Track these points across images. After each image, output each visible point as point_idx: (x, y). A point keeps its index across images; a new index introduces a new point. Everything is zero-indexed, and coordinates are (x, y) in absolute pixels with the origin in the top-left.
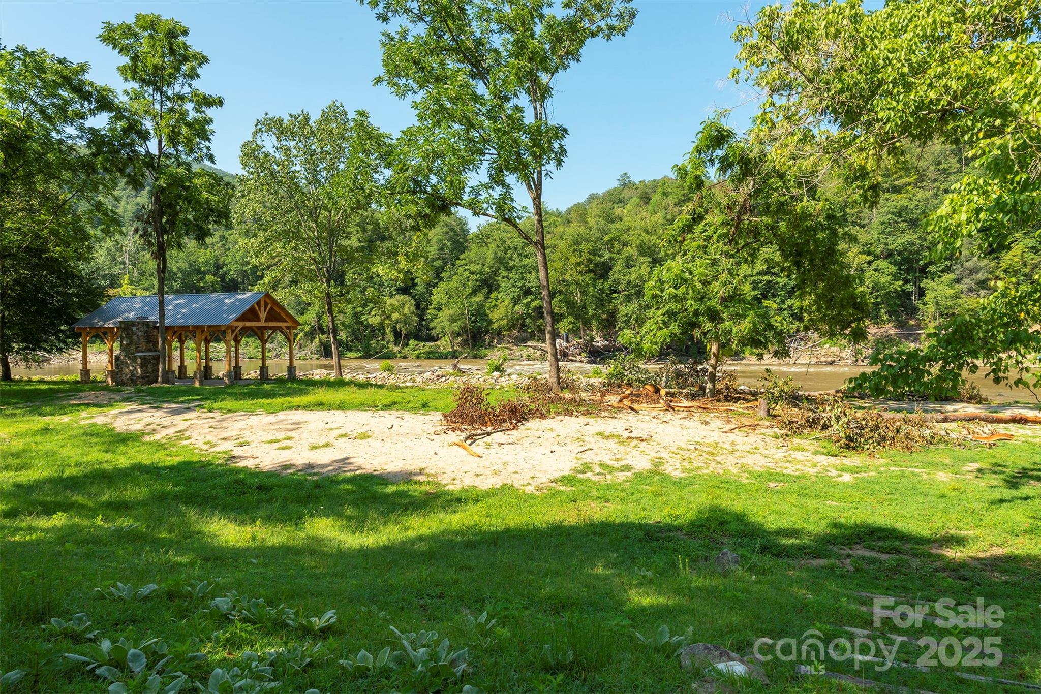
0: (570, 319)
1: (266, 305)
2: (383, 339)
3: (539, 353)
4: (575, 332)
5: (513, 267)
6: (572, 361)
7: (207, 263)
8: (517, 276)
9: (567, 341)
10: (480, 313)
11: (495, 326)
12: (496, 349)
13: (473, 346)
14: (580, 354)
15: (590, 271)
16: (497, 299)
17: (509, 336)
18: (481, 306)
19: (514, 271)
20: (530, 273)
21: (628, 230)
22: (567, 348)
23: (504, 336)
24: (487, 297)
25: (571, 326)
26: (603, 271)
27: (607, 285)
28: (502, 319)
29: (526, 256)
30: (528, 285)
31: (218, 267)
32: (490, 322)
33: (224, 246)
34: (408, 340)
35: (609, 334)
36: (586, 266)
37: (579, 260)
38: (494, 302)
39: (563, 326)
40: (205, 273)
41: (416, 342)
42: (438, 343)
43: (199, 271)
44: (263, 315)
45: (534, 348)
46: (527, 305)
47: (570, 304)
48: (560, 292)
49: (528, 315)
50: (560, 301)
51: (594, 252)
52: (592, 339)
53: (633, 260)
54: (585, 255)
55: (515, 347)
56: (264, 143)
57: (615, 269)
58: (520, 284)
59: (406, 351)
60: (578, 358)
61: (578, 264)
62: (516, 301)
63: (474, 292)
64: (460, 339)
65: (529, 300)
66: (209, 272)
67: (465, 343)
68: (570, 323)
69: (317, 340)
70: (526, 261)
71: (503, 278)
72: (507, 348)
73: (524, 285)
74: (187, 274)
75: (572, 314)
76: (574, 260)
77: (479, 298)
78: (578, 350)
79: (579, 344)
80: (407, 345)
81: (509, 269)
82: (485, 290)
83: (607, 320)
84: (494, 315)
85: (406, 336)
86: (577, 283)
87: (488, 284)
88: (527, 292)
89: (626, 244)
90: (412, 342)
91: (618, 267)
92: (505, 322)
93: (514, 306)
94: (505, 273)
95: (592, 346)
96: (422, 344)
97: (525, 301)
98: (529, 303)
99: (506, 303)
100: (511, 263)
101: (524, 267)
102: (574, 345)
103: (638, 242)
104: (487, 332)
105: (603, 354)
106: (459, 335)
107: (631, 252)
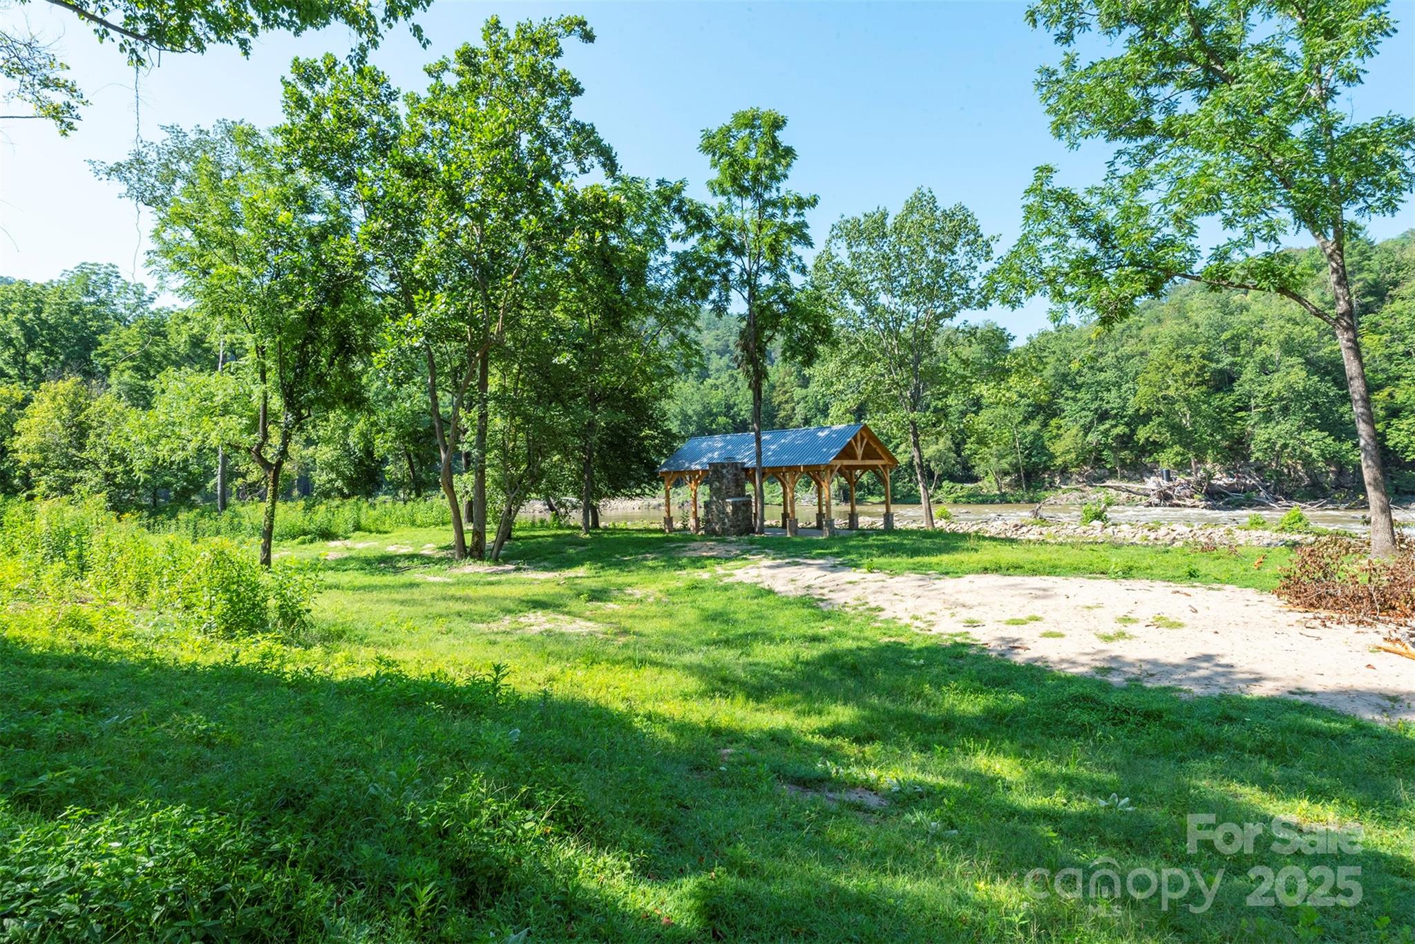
0: (1177, 448)
1: (862, 439)
2: (910, 481)
3: (1124, 495)
4: (1182, 466)
5: (1081, 386)
6: (1178, 505)
7: (718, 405)
8: (1089, 396)
9: (1169, 479)
10: (1037, 447)
11: (1059, 461)
12: (1060, 492)
13: (1028, 488)
14: (1192, 497)
15: (1203, 383)
16: (1059, 427)
17: (1080, 474)
18: (1037, 436)
19: (1083, 389)
20: (1109, 390)
21: (1261, 322)
22: (1170, 488)
23: (1071, 474)
24: (1045, 425)
25: (1179, 458)
26: (1225, 380)
27: (1229, 399)
28: (1068, 452)
29: (1101, 370)
30: (1105, 406)
31: (729, 407)
32: (1052, 457)
33: (733, 385)
34: (941, 482)
35: (1235, 467)
36: (1197, 375)
37: (1188, 368)
38: (1055, 431)
39: (1167, 459)
40: (716, 415)
41: (951, 484)
42: (980, 484)
43: (710, 414)
44: (859, 452)
45: (1117, 489)
46: (1106, 433)
47: (1176, 429)
48: (1159, 413)
49: (1109, 447)
50: (1160, 424)
51: (1207, 357)
52: (1210, 476)
53: (1273, 363)
54: (1197, 362)
55: (1088, 488)
56: (839, 252)
57: (1243, 378)
58: (1093, 407)
59: (940, 494)
60: (1188, 502)
61: (1186, 374)
62: (1087, 429)
63: (1026, 421)
64: (1008, 479)
65: (1107, 426)
66: (719, 414)
67: (1017, 484)
68: (1177, 454)
69: (836, 482)
70: (1102, 376)
71: (1067, 399)
72: (1077, 489)
73: (1100, 407)
74: (701, 417)
75: (1180, 442)
76: (1179, 368)
77: (1034, 426)
78: (1188, 492)
79: (1189, 482)
80: (940, 487)
81: (1077, 388)
82: (1040, 418)
83: (1230, 448)
84: (1057, 448)
85: (939, 476)
86: (1187, 399)
87: (1046, 410)
88: (1103, 416)
89: (1259, 342)
90: (946, 484)
91: (1249, 373)
92: (1073, 455)
93: (1086, 435)
94: (1070, 394)
95: (1209, 484)
96: (959, 486)
97: (1102, 428)
98: (1108, 430)
99: (1074, 431)
100: (1080, 380)
101: (1099, 383)
102: (1180, 484)
103: (1282, 337)
104: (1046, 468)
105: (1227, 496)
106: (1006, 473)
107: (1270, 352)
